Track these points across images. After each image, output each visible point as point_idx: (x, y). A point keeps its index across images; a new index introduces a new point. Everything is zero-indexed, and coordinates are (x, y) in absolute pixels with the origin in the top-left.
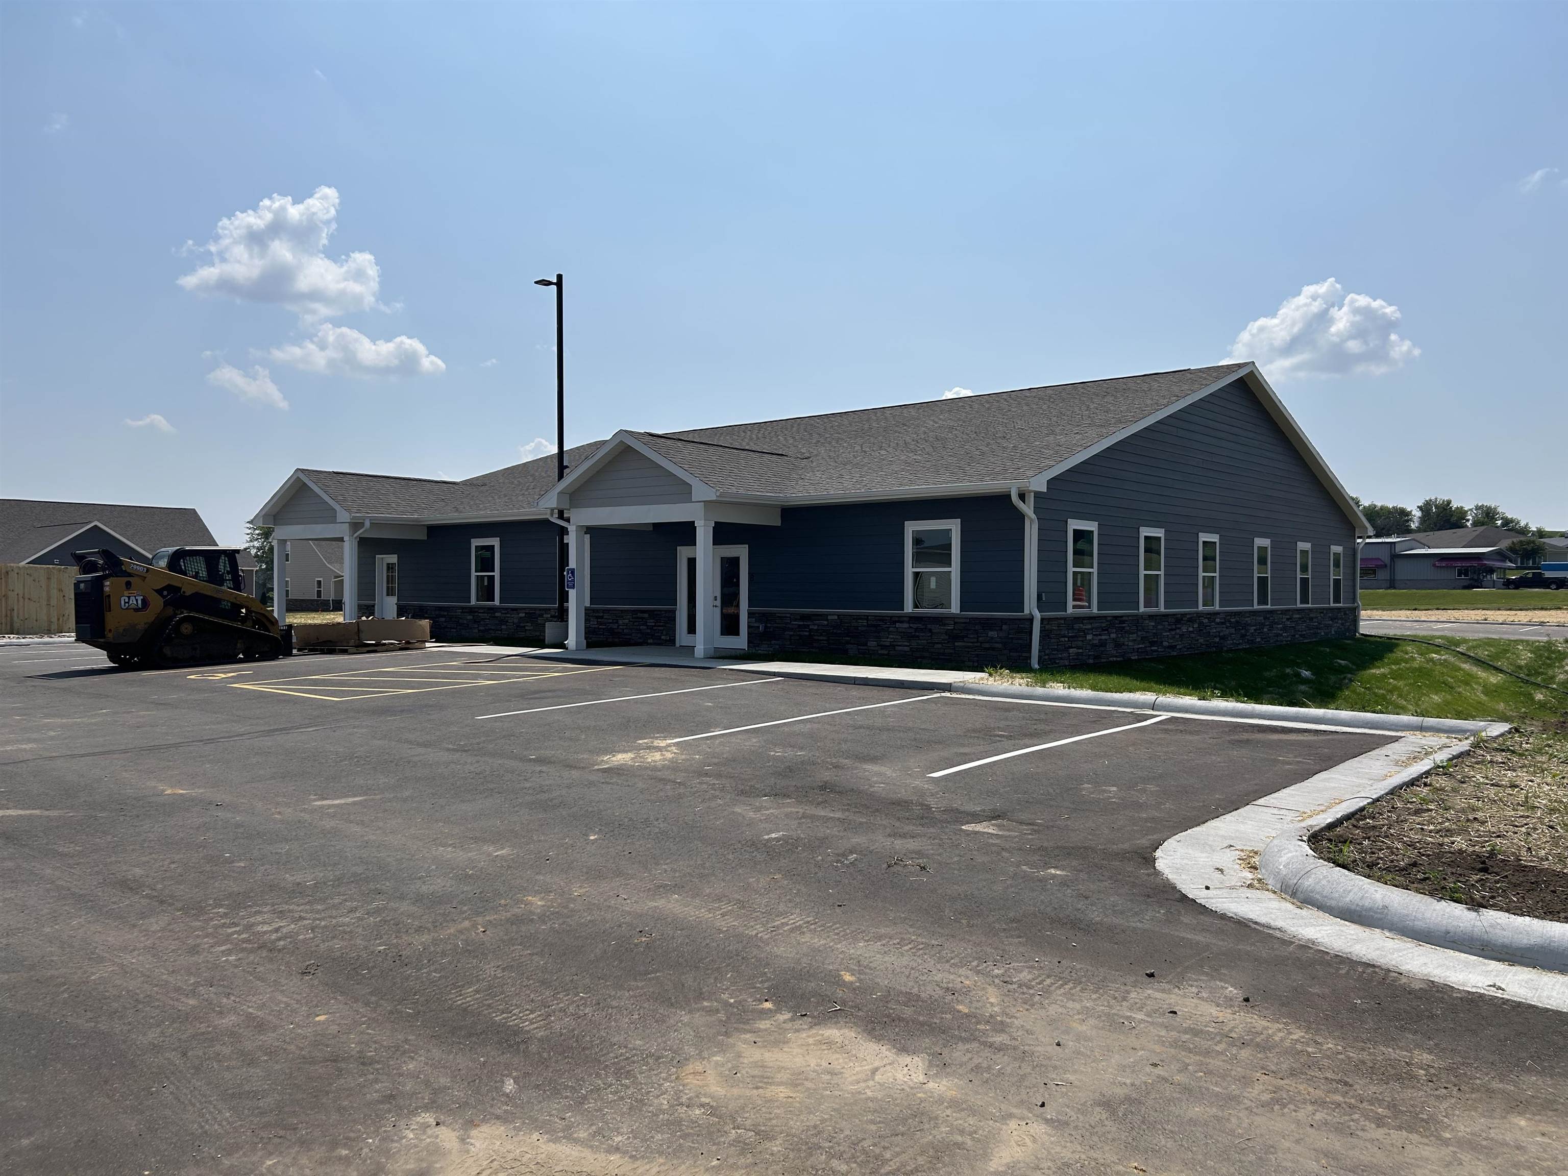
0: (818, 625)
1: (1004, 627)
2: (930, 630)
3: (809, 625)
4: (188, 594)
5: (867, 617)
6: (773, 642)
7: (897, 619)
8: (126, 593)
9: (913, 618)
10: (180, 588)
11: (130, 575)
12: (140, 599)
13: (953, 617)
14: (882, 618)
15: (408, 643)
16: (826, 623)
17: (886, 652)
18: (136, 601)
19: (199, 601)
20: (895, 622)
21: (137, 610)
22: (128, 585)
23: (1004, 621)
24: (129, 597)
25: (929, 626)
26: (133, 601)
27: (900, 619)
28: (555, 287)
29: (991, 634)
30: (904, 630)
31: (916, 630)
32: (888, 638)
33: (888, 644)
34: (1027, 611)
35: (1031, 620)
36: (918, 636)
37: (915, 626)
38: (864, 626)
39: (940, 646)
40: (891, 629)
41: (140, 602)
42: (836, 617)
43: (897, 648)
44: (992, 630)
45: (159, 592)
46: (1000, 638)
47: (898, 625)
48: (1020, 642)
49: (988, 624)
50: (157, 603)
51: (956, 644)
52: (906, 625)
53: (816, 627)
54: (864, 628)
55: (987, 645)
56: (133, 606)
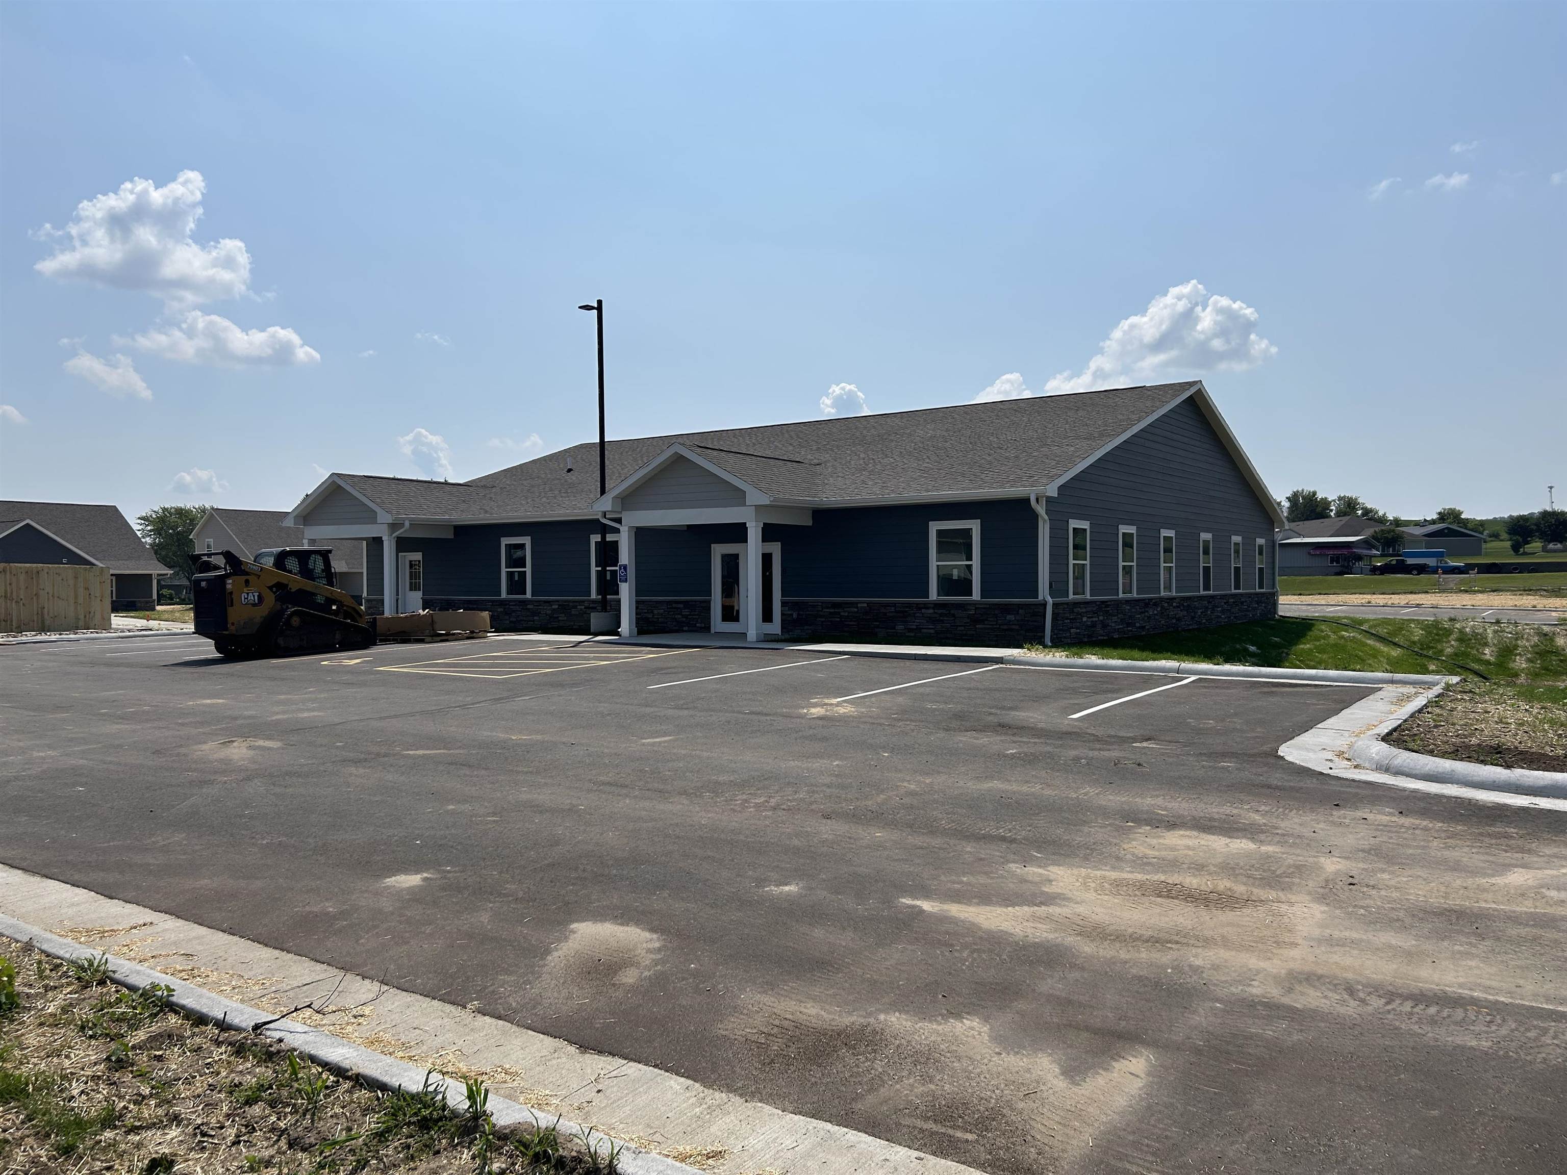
0: (849, 612)
1: (1021, 611)
2: (954, 615)
3: (839, 613)
4: (293, 590)
5: (894, 604)
6: (806, 627)
7: (922, 606)
8: (245, 590)
9: (937, 605)
10: (287, 585)
11: (247, 574)
12: (256, 594)
13: (974, 604)
14: (909, 605)
15: (472, 632)
16: (856, 610)
17: (912, 634)
18: (253, 597)
19: (303, 597)
20: (920, 609)
21: (254, 605)
22: (247, 582)
23: (1020, 606)
24: (248, 594)
25: (952, 612)
26: (251, 597)
27: (926, 606)
28: (595, 311)
29: (1009, 617)
30: (929, 615)
31: (941, 615)
32: (914, 622)
33: (914, 627)
34: (1040, 598)
35: (1044, 605)
36: (942, 620)
37: (940, 611)
38: (892, 612)
39: (963, 628)
40: (918, 615)
41: (256, 598)
42: (866, 605)
43: (923, 630)
44: (1009, 614)
45: (270, 588)
46: (1018, 621)
47: (923, 611)
48: (1036, 624)
49: (1007, 609)
50: (270, 599)
51: (977, 626)
52: (931, 611)
53: (846, 614)
54: (891, 614)
55: (1005, 627)
56: (251, 602)
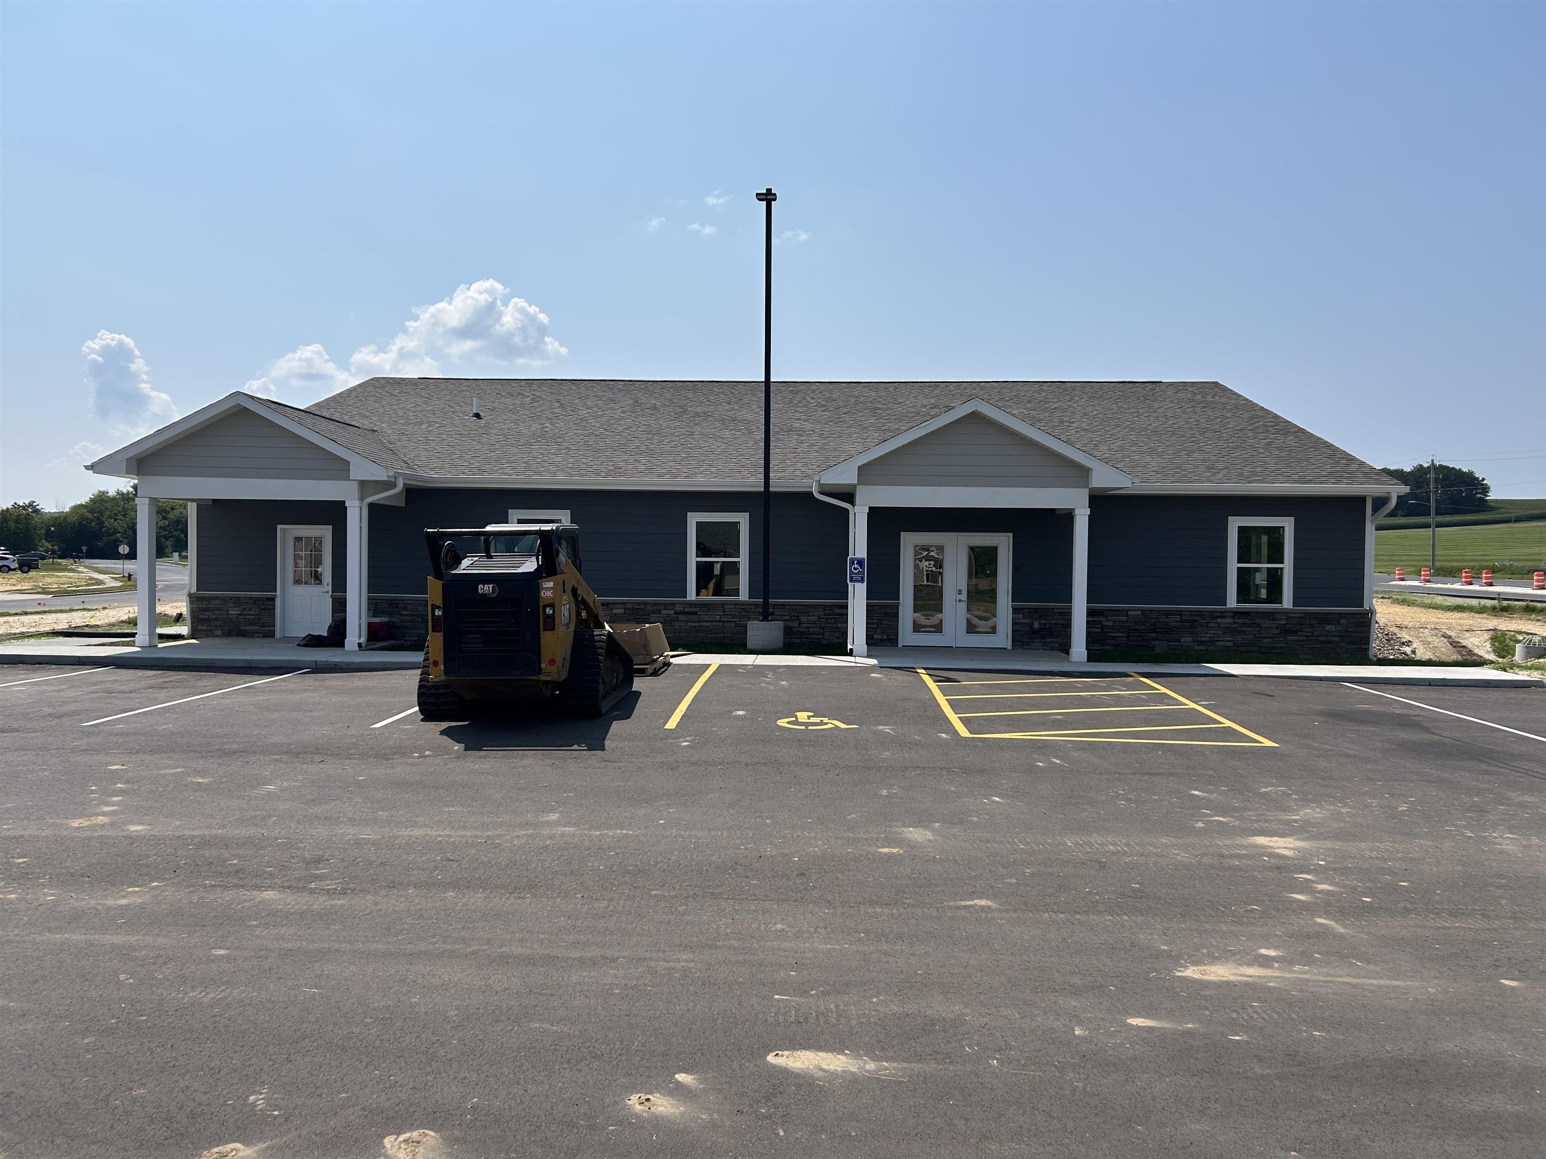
0: (1114, 622)
1: (1342, 621)
2: (1259, 625)
3: (1101, 622)
5: (1180, 613)
6: (1049, 640)
7: (1219, 614)
8: (563, 600)
9: (1236, 613)
12: (568, 607)
13: (1286, 612)
14: (1201, 614)
16: (1125, 618)
17: (1204, 648)
20: (1215, 618)
23: (1341, 615)
24: (565, 606)
25: (1257, 621)
27: (1223, 614)
29: (1328, 628)
30: (1227, 626)
31: (1243, 625)
32: (1206, 633)
33: (1207, 639)
34: (1366, 606)
35: (1369, 614)
36: (1244, 632)
37: (1241, 621)
38: (1176, 622)
39: (1270, 640)
40: (1211, 625)
42: (1140, 613)
43: (1216, 643)
44: (1329, 624)
46: (1339, 632)
47: (1219, 620)
48: (1359, 635)
49: (1325, 619)
51: (1289, 638)
52: (1230, 620)
53: (1110, 624)
54: (1175, 624)
55: (1324, 639)
